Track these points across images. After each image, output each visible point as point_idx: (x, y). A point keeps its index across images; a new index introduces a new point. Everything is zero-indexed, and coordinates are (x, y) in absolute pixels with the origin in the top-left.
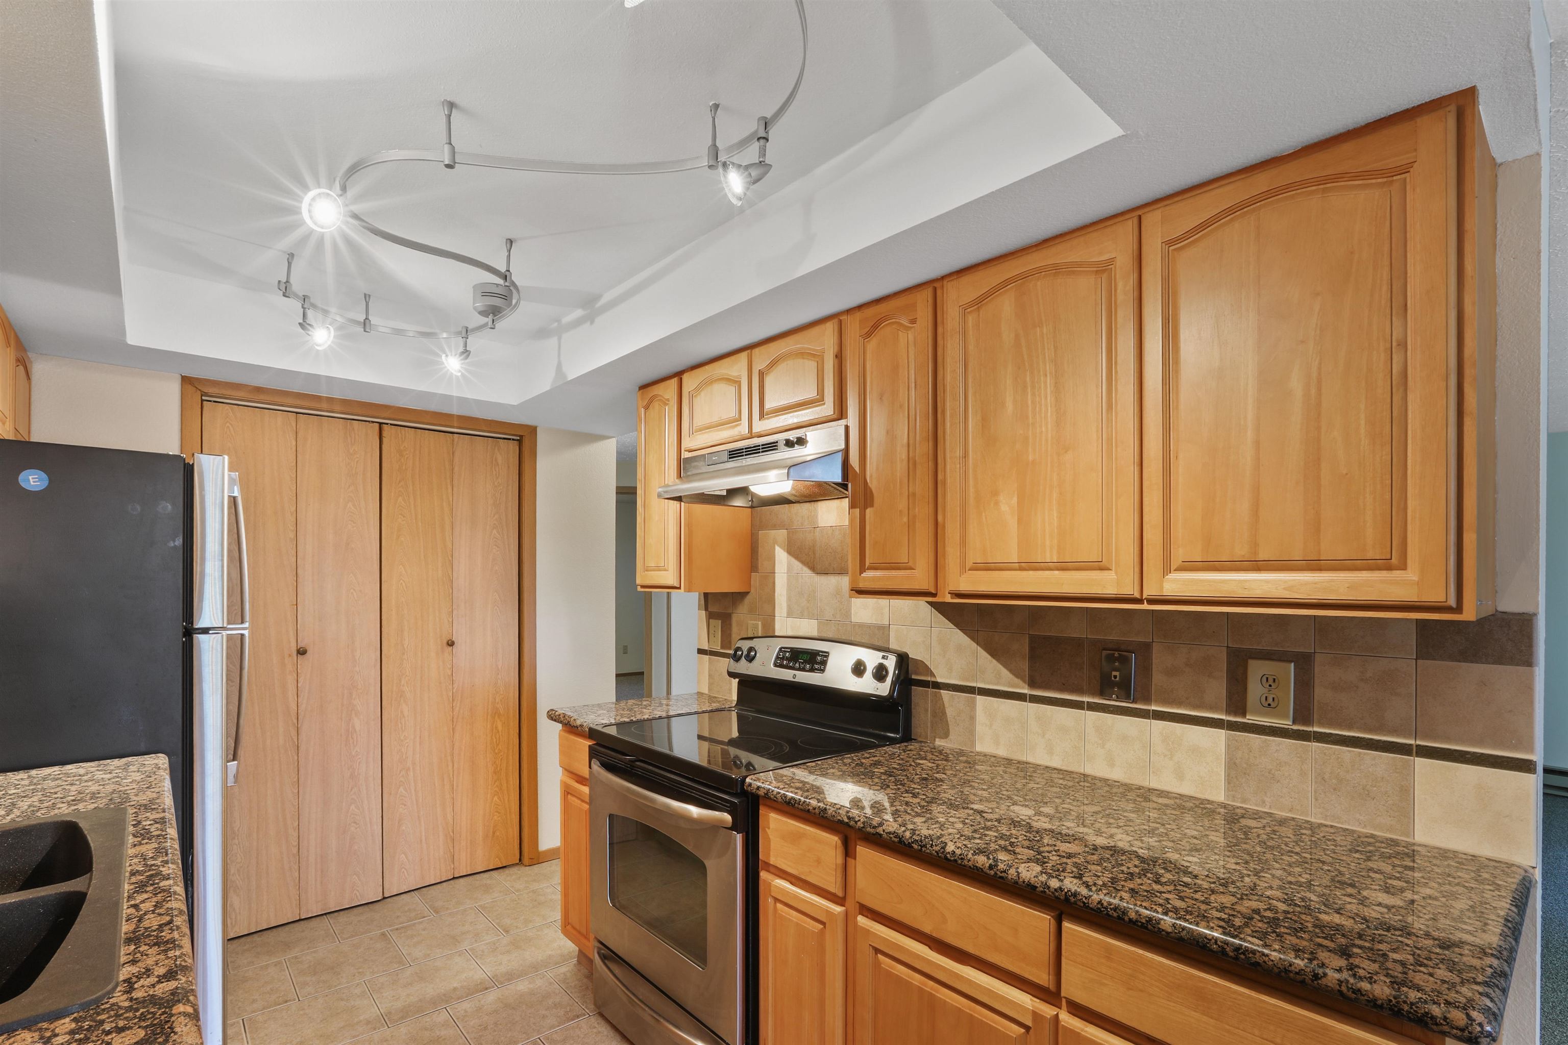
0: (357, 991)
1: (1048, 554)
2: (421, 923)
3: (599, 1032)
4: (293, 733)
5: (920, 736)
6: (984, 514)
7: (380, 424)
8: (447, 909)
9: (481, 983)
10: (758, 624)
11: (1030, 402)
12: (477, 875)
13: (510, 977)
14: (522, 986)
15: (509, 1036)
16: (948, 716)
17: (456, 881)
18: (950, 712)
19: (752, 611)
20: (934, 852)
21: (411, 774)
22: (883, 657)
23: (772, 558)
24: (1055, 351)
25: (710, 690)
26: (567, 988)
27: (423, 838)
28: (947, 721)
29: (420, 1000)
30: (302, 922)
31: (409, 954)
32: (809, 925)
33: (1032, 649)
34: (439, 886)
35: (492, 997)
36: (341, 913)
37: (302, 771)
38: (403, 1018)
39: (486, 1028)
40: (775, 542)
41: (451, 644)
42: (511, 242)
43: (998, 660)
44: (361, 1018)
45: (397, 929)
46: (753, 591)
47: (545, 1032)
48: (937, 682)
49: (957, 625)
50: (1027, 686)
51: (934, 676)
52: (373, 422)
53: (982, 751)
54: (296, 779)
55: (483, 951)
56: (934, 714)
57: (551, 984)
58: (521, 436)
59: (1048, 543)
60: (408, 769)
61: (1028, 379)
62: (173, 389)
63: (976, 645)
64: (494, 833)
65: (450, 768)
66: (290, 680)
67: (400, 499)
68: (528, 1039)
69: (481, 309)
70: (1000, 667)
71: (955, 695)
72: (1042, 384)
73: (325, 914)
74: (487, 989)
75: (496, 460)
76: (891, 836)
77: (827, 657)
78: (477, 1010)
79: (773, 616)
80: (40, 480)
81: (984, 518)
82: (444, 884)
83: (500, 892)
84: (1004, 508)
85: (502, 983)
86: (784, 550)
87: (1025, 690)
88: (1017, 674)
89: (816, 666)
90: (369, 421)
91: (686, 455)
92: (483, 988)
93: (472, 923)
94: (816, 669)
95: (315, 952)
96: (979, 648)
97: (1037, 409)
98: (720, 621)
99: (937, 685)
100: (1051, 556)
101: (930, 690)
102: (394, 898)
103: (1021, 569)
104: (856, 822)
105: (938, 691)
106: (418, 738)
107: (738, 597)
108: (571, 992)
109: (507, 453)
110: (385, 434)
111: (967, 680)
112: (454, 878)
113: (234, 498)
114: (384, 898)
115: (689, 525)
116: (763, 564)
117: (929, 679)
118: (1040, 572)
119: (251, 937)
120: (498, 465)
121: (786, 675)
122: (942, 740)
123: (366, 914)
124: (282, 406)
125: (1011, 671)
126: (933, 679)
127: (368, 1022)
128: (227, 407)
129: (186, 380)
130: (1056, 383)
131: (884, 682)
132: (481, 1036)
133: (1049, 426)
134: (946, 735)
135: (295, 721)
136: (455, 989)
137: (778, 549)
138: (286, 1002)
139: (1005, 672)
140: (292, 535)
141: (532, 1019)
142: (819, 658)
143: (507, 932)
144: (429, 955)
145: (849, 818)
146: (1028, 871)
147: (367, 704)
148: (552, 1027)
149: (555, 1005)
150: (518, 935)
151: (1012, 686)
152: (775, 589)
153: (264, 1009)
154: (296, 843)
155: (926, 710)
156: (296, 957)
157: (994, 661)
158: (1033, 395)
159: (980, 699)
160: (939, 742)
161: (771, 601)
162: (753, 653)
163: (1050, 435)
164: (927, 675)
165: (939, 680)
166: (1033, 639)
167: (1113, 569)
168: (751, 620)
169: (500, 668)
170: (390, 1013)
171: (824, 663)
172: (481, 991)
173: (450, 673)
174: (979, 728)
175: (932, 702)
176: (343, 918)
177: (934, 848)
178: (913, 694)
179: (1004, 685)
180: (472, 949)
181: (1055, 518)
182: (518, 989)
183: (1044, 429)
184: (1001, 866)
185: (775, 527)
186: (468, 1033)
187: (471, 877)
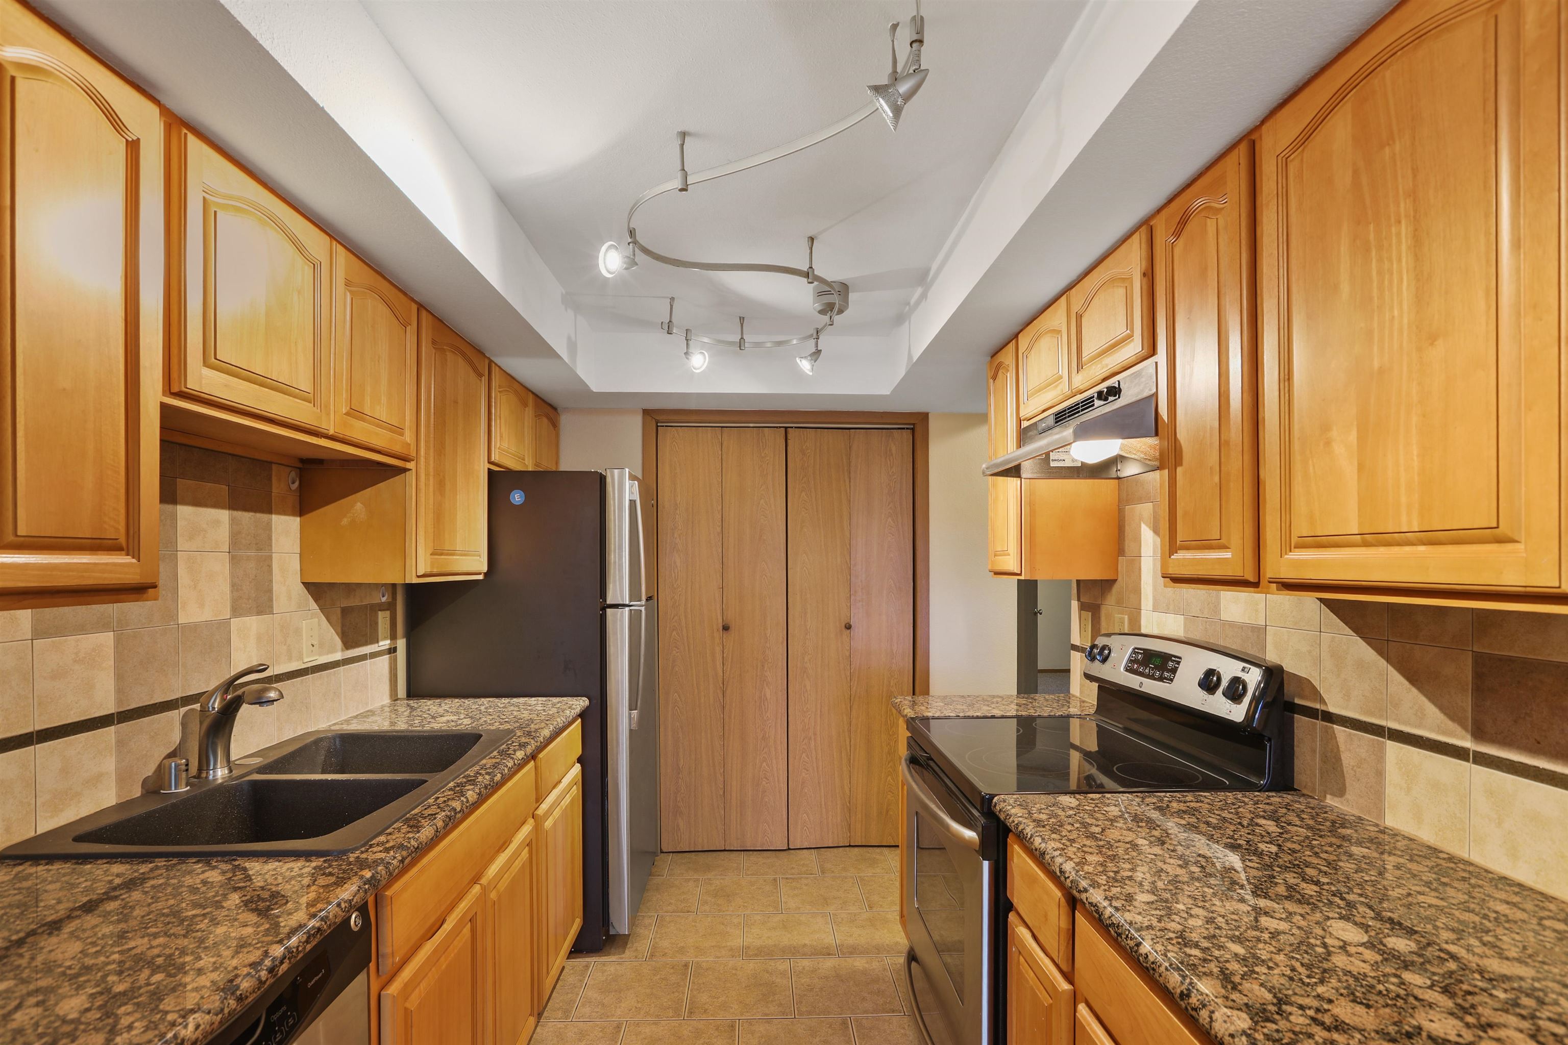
0: (736, 921)
1: (1404, 518)
2: (807, 878)
3: (905, 1035)
4: (721, 696)
5: (1305, 787)
6: (1310, 462)
7: (786, 428)
8: (833, 872)
9: (827, 948)
10: (1124, 618)
11: (1374, 273)
12: (871, 848)
13: (853, 951)
14: (859, 963)
15: (826, 1004)
16: (1344, 764)
17: (852, 849)
18: (1348, 759)
19: (1119, 602)
20: (1128, 947)
21: (813, 743)
22: (1243, 670)
23: (1138, 540)
24: (1415, 176)
25: (1081, 692)
26: (897, 979)
27: (823, 803)
28: (1343, 771)
29: (775, 945)
30: (726, 853)
31: (786, 903)
32: (1041, 994)
33: (1478, 676)
34: (835, 850)
35: (829, 964)
36: (755, 853)
37: (726, 727)
38: (756, 955)
39: (812, 990)
40: (1141, 519)
41: (848, 627)
42: (812, 239)
43: (1420, 689)
44: (728, 944)
45: (787, 878)
46: (1120, 579)
47: (858, 1014)
48: (1329, 713)
49: (1358, 631)
50: (1469, 737)
51: (1325, 704)
52: (780, 427)
53: (1396, 827)
54: (722, 734)
55: (842, 920)
56: (1325, 759)
57: (885, 969)
58: (914, 424)
59: (1403, 500)
60: (810, 739)
61: (1372, 237)
62: (637, 422)
63: (1385, 663)
64: (887, 811)
65: (848, 743)
66: (718, 649)
67: (803, 494)
68: (840, 1014)
69: (820, 308)
70: (1423, 699)
71: (1355, 735)
72: (1394, 238)
73: (744, 851)
74: (829, 954)
75: (890, 450)
76: (1092, 908)
77: (1178, 663)
78: (812, 971)
79: (1139, 609)
80: (521, 497)
81: (1311, 468)
82: (841, 849)
83: (883, 869)
84: (1339, 449)
85: (844, 954)
86: (1150, 528)
87: (1467, 743)
88: (1452, 717)
89: (1166, 674)
90: (777, 427)
91: (1025, 424)
92: (827, 953)
93: (845, 890)
94: (1165, 678)
95: (723, 879)
96: (1390, 667)
97: (1386, 282)
98: (1090, 613)
99: (1328, 717)
100: (1410, 522)
101: (1319, 723)
102: (797, 851)
103: (1366, 544)
104: (1066, 878)
105: (1331, 725)
106: (819, 711)
107: (1105, 585)
108: (899, 985)
109: (900, 442)
110: (789, 436)
111: (1372, 714)
112: (850, 846)
113: (635, 501)
114: (789, 849)
115: (1031, 504)
116: (1129, 545)
117: (1318, 706)
118: (1396, 549)
119: (690, 854)
120: (892, 455)
121: (1134, 682)
122: (1336, 799)
123: (770, 859)
124: (710, 423)
125: (1441, 708)
126: (1323, 708)
127: (731, 949)
128: (674, 428)
129: (646, 412)
130: (1416, 230)
131: (1239, 703)
132: (805, 995)
133: (1405, 307)
134: (1341, 792)
135: (722, 685)
136: (805, 945)
137: (1144, 527)
138: (688, 912)
139: (1431, 710)
140: (719, 529)
141: (852, 997)
142: (1170, 664)
143: (871, 907)
144: (799, 908)
145: (1061, 872)
146: (1225, 1022)
147: (775, 677)
148: (866, 1012)
149: (879, 992)
150: (879, 914)
151: (1444, 733)
152: (1140, 576)
153: (673, 912)
154: (722, 786)
155: (1314, 751)
156: (710, 879)
157: (1414, 691)
158: (1380, 260)
159: (1392, 748)
160: (1330, 801)
161: (1137, 591)
162: (1106, 652)
163: (1405, 321)
164: (1315, 700)
165: (1332, 709)
166: (1479, 660)
167: (1523, 540)
168: (1119, 614)
169: (895, 652)
170: (749, 947)
171: (1174, 671)
172: (823, 955)
173: (848, 654)
174: (1390, 791)
175: (1321, 740)
176: (754, 857)
177: (1129, 942)
178: (1296, 724)
179: (1431, 730)
180: (835, 915)
181: (1415, 458)
182: (855, 964)
183: (1396, 313)
184: (1194, 1000)
185: (1141, 501)
186: (796, 988)
187: (865, 849)
